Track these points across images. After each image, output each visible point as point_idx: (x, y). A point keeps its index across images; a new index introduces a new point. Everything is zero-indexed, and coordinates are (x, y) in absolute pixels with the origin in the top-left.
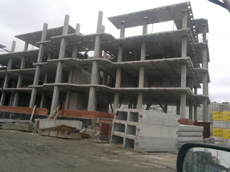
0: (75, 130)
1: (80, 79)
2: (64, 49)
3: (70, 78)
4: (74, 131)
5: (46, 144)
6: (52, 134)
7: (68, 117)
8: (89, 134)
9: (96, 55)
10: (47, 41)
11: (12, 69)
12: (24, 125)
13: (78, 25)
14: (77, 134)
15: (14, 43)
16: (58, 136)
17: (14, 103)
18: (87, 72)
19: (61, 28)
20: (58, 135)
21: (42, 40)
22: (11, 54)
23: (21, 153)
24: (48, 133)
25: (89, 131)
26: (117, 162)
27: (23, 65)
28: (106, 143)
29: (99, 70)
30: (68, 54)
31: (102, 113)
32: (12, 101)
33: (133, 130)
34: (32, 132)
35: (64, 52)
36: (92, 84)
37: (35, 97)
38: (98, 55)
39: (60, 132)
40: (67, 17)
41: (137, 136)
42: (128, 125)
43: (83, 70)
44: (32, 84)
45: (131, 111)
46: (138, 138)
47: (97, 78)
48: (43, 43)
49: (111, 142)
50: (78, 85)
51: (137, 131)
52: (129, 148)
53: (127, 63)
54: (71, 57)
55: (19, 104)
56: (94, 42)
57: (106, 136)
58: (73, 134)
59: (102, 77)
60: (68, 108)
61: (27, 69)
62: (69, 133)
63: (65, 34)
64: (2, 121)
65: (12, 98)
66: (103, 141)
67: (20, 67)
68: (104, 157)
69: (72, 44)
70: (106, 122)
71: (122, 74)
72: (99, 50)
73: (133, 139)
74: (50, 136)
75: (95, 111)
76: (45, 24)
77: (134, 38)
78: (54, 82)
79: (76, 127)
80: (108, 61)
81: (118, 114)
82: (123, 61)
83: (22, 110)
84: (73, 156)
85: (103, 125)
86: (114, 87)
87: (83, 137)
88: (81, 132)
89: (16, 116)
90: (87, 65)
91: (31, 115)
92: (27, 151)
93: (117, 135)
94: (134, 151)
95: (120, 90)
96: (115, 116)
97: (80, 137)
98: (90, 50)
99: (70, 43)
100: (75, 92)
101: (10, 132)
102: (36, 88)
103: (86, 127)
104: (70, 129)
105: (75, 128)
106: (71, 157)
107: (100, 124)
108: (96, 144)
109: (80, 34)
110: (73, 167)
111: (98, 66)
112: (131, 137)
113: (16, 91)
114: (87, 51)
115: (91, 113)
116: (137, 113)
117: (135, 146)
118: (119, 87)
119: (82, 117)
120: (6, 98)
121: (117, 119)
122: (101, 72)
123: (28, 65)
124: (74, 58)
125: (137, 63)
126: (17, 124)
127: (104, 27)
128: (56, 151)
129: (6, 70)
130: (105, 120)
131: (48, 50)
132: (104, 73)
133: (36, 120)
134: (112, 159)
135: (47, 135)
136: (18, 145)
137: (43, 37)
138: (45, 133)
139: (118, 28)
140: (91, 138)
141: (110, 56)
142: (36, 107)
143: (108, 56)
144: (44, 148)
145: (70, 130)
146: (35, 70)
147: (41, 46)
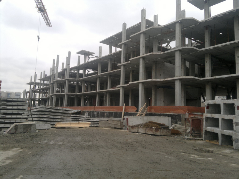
0: (164, 126)
1: (164, 73)
2: (144, 45)
3: (153, 74)
4: (162, 128)
5: (135, 140)
6: (141, 130)
7: (156, 113)
8: (179, 130)
9: (178, 45)
10: (128, 41)
11: (101, 73)
12: (115, 123)
13: (156, 17)
14: (165, 131)
15: (100, 48)
16: (147, 133)
17: (107, 103)
18: (170, 64)
19: (139, 24)
20: (147, 131)
21: (123, 40)
22: (99, 59)
23: (111, 148)
24: (137, 129)
25: (179, 127)
26: (210, 160)
27: (110, 68)
28: (198, 140)
29: (184, 60)
30: (149, 49)
31: (192, 107)
32: (105, 101)
33: (229, 124)
34: (123, 129)
35: (144, 48)
36: (177, 76)
37: (124, 95)
38: (181, 44)
39: (148, 129)
40: (143, 12)
41: (235, 131)
42: (223, 119)
43: (166, 63)
44: (119, 84)
45: (225, 103)
46: (237, 134)
47: (183, 70)
48: (124, 44)
49: (204, 139)
50: (162, 80)
51: (234, 125)
52: (227, 145)
53: (217, 47)
54: (152, 51)
55: (111, 104)
56: (175, 31)
57: (198, 133)
58: (162, 131)
59: (189, 67)
60: (155, 104)
61: (114, 71)
62: (157, 130)
63: (143, 29)
64: (98, 120)
65: (105, 99)
66: (196, 137)
67: (108, 70)
68: (194, 155)
69: (151, 38)
70: (196, 117)
71: (212, 60)
72: (181, 38)
73: (231, 135)
74: (139, 133)
75: (184, 105)
76: (123, 24)
77: (223, 15)
78: (138, 80)
79: (165, 124)
80: (193, 49)
81: (210, 107)
82: (211, 45)
83: (114, 109)
84: (160, 153)
85: (193, 120)
86: (205, 77)
87: (173, 134)
88: (170, 128)
89: (110, 115)
90: (170, 57)
91: (121, 113)
92: (116, 147)
93: (210, 131)
94: (233, 149)
95: (212, 79)
96: (206, 110)
97: (169, 134)
98: (171, 40)
99: (149, 37)
100: (161, 87)
101: (105, 130)
102: (123, 87)
103: (176, 123)
104: (158, 125)
105: (163, 125)
106: (158, 153)
107: (190, 120)
108: (187, 141)
109: (159, 25)
110: (158, 163)
111: (182, 56)
112: (228, 132)
113: (107, 92)
114: (169, 42)
115: (179, 108)
116: (233, 104)
117: (234, 143)
118: (210, 76)
119: (170, 113)
120: (100, 99)
121: (208, 112)
122: (186, 62)
123: (115, 67)
124: (155, 52)
125: (231, 44)
126: (110, 122)
127: (184, 11)
128: (143, 148)
129: (97, 74)
130: (195, 115)
131: (129, 49)
132: (190, 63)
133: (126, 117)
134: (203, 157)
135: (137, 132)
136: (109, 141)
137: (124, 37)
138: (134, 130)
139: (201, 9)
140: (181, 135)
141: (196, 43)
142: (125, 105)
143: (193, 43)
144: (132, 144)
145: (158, 127)
146: (120, 70)
147: (123, 46)
